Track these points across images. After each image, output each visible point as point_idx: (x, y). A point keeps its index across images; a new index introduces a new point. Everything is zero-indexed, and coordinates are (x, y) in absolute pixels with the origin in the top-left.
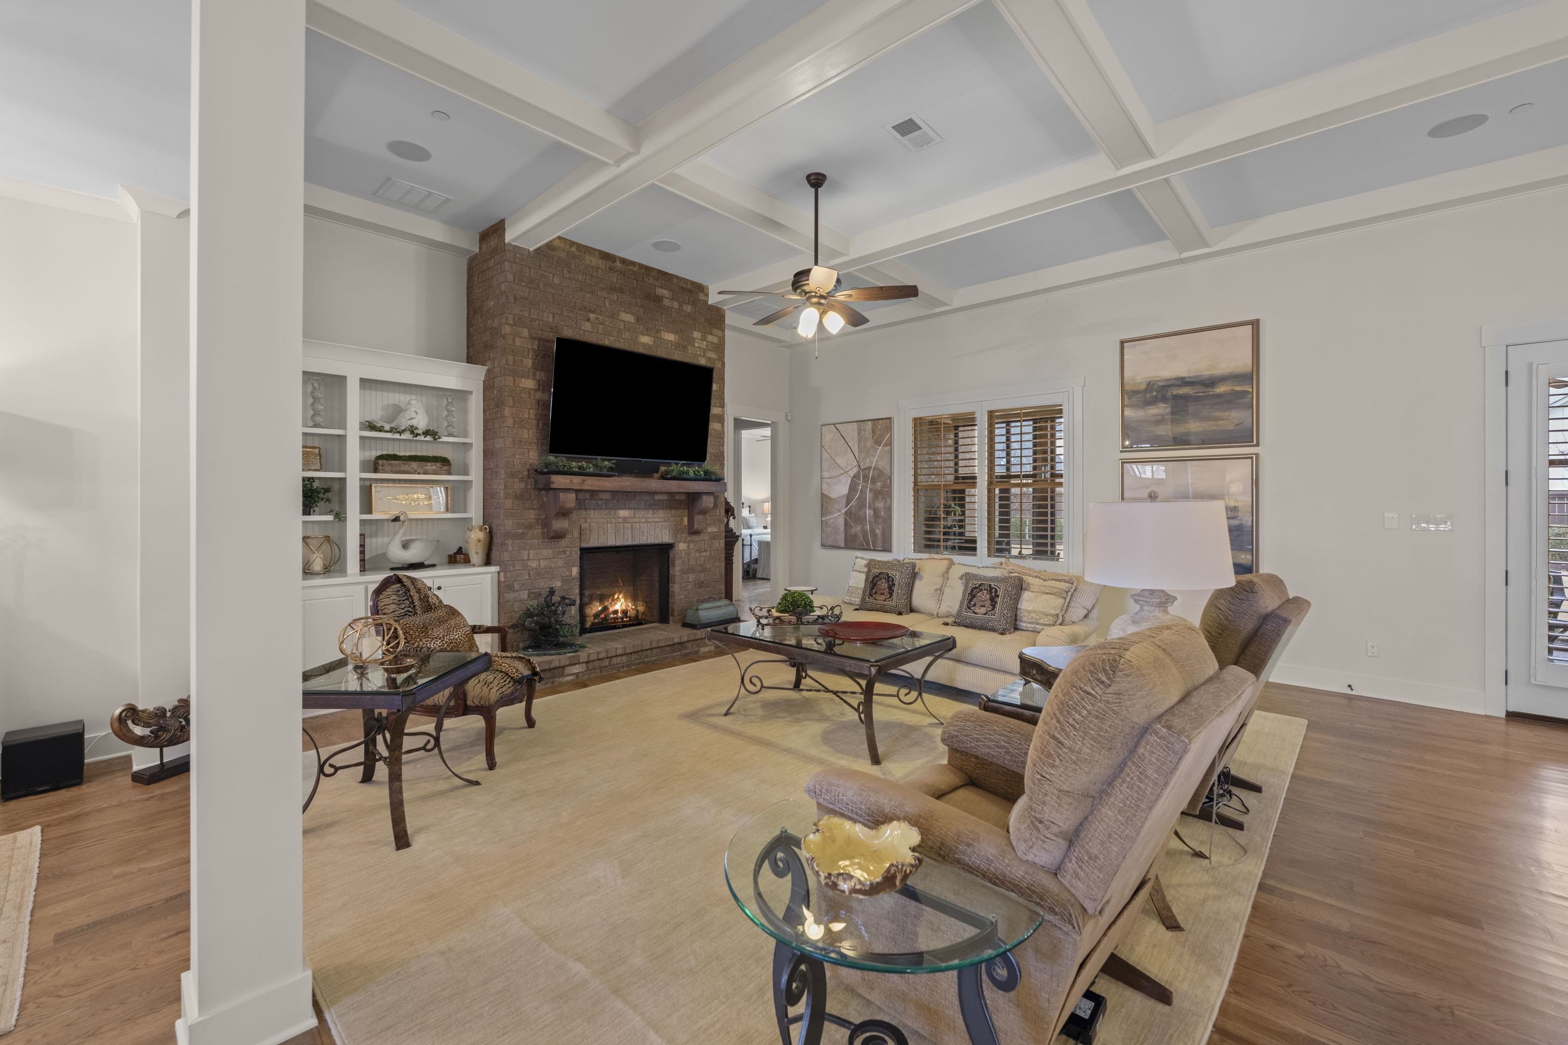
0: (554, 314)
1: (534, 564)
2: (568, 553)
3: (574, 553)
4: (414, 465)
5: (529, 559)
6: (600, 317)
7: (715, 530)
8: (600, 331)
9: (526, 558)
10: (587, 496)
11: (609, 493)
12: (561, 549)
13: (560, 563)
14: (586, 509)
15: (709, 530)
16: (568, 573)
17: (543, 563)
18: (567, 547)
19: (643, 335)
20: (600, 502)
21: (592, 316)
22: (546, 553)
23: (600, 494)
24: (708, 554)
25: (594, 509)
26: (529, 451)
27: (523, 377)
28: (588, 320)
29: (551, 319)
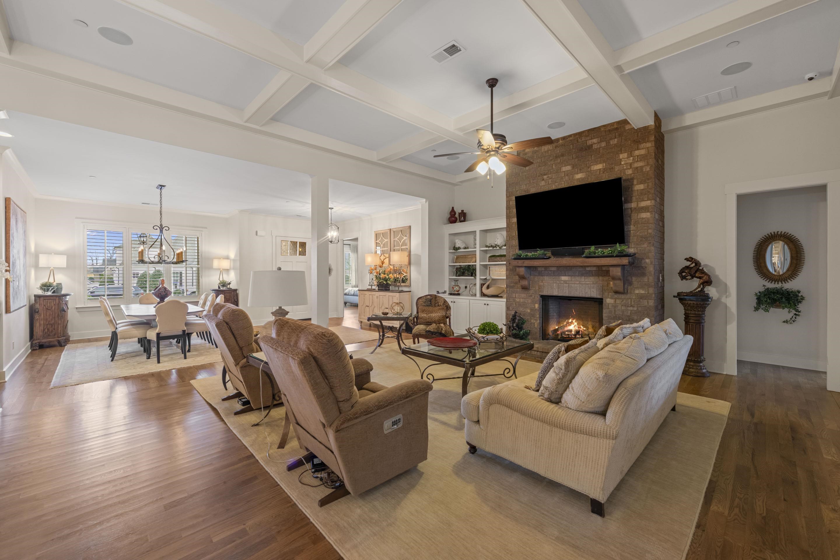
0: (526, 184)
1: (518, 300)
2: (533, 296)
3: (536, 297)
4: (498, 258)
5: (516, 297)
6: (550, 175)
7: (642, 292)
8: (550, 182)
9: (514, 297)
10: (543, 269)
11: (556, 268)
12: (530, 295)
13: (530, 301)
14: (542, 276)
15: (637, 292)
16: (533, 307)
17: (522, 300)
18: (533, 294)
19: (577, 174)
20: (550, 272)
21: (545, 177)
22: (523, 295)
23: (550, 268)
24: (635, 309)
25: (547, 276)
26: (515, 250)
27: (513, 218)
28: (543, 180)
29: (525, 187)
